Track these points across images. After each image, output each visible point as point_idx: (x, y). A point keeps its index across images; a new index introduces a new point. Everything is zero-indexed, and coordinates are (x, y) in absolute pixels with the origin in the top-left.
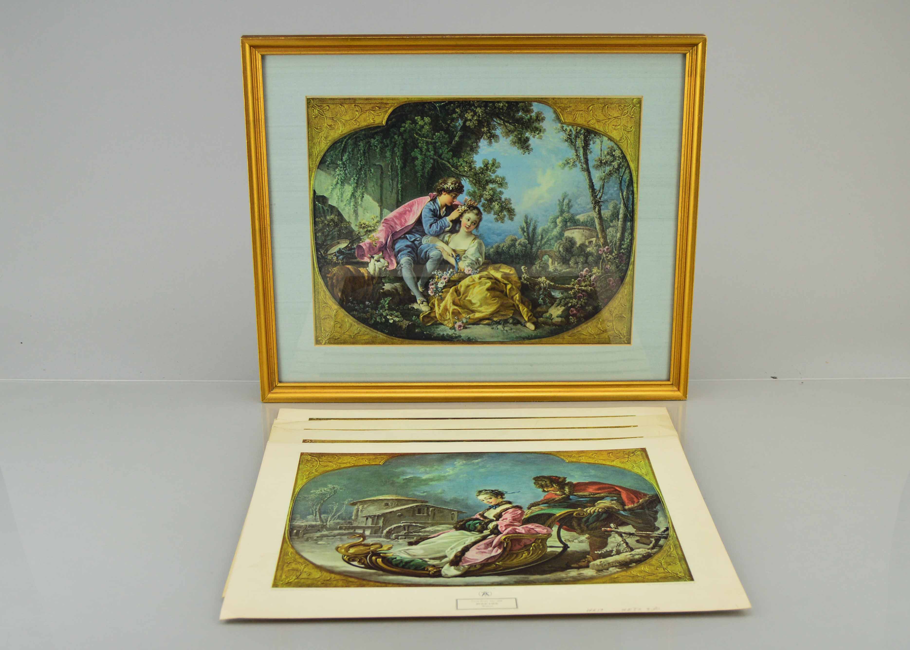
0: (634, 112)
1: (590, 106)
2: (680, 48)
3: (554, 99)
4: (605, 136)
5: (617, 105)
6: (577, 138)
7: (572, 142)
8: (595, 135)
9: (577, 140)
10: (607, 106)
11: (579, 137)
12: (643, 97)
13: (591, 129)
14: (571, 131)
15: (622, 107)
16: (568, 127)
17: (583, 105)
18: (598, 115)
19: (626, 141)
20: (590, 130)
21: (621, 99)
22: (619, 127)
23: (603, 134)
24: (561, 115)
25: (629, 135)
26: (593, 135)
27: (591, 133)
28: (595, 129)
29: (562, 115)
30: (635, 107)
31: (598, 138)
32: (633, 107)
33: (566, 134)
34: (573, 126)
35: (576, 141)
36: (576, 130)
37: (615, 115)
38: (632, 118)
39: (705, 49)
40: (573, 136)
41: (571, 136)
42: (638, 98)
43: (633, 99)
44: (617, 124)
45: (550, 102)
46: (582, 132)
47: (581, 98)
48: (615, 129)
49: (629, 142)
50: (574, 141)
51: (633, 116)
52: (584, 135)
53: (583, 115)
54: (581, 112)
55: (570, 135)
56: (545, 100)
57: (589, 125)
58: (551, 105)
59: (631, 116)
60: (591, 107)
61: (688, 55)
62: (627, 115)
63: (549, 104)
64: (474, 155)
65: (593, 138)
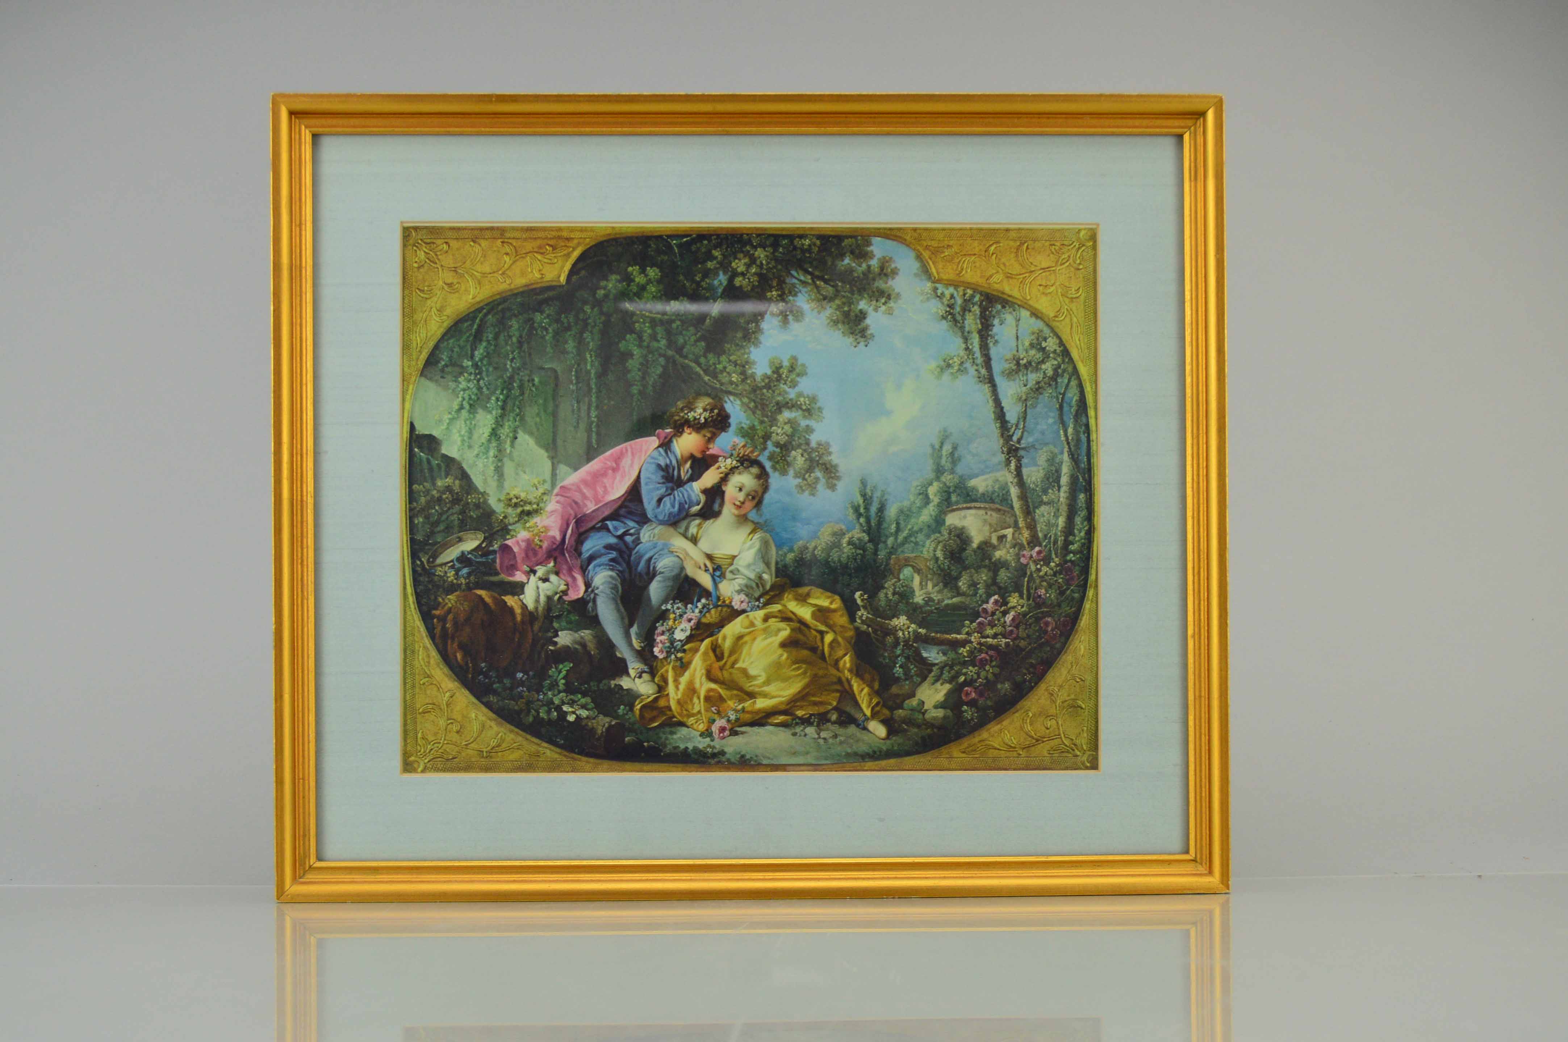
0: (1082, 258)
1: (991, 246)
2: (1170, 122)
3: (915, 230)
4: (1023, 307)
5: (1047, 244)
6: (967, 313)
7: (955, 321)
8: (1004, 307)
9: (967, 317)
10: (1026, 245)
11: (970, 311)
12: (1098, 225)
13: (994, 293)
14: (952, 296)
15: (1057, 248)
16: (947, 289)
17: (976, 244)
18: (1007, 264)
19: (1068, 320)
20: (992, 295)
21: (1053, 231)
22: (1052, 289)
23: (1019, 303)
24: (931, 263)
25: (1073, 306)
26: (999, 307)
27: (996, 302)
28: (1003, 293)
29: (933, 263)
30: (1083, 248)
31: (1010, 313)
32: (1079, 248)
33: (943, 303)
34: (956, 287)
35: (964, 319)
36: (964, 295)
37: (1044, 265)
38: (1079, 269)
39: (1222, 121)
40: (958, 309)
41: (953, 309)
42: (1091, 229)
43: (1080, 230)
44: (1048, 283)
45: (908, 238)
46: (977, 298)
47: (971, 229)
48: (1043, 293)
49: (1075, 320)
50: (959, 318)
51: (1081, 267)
52: (980, 306)
53: (978, 265)
54: (973, 258)
55: (951, 306)
56: (898, 234)
57: (989, 284)
58: (911, 243)
59: (1075, 265)
60: (992, 248)
61: (1186, 137)
62: (1068, 264)
63: (905, 240)
64: (752, 349)
65: (998, 312)
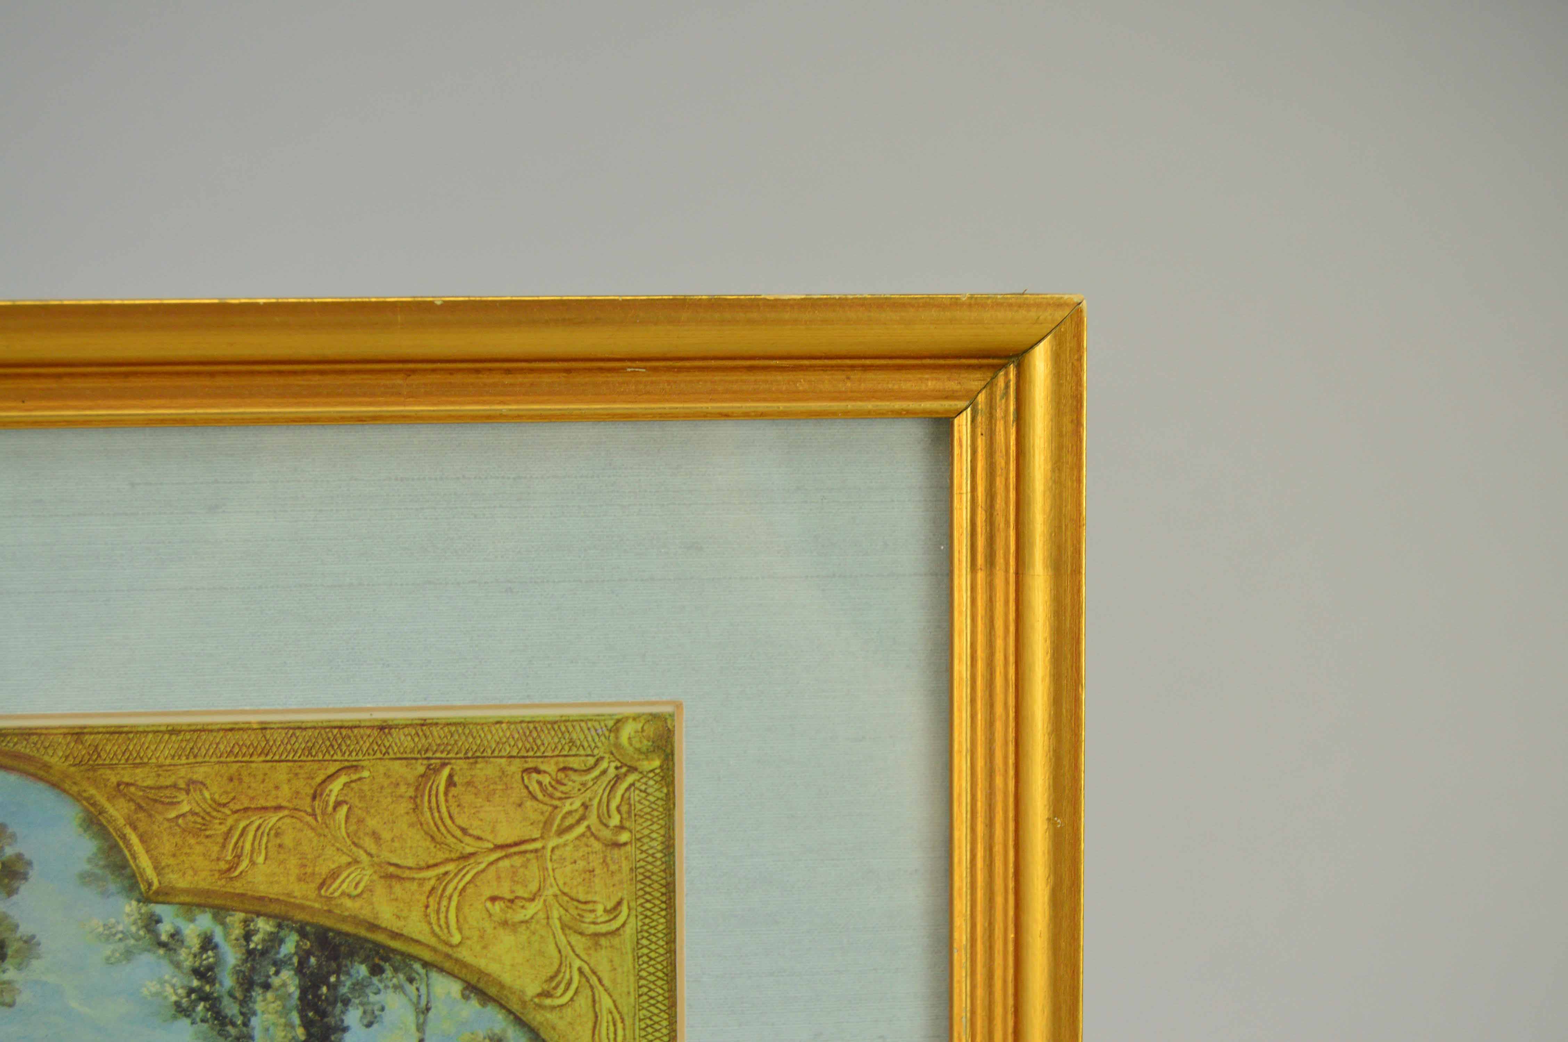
0: (628, 810)
1: (331, 778)
2: (909, 382)
3: (78, 734)
4: (441, 970)
5: (516, 767)
6: (257, 993)
7: (220, 1019)
8: (376, 970)
9: (259, 1006)
10: (446, 772)
11: (267, 986)
12: (679, 706)
13: (346, 928)
14: (207, 943)
15: (546, 780)
16: (192, 920)
17: (282, 772)
18: (386, 835)
19: (583, 1002)
20: (339, 933)
21: (534, 726)
22: (532, 909)
23: (427, 955)
24: (134, 839)
25: (601, 961)
26: (363, 970)
27: (351, 954)
28: (373, 927)
29: (142, 840)
30: (631, 778)
31: (398, 988)
32: (618, 778)
33: (178, 965)
34: (220, 912)
35: (247, 1016)
36: (248, 936)
37: (506, 835)
38: (617, 845)
39: (1079, 383)
40: (228, 981)
41: (212, 981)
42: (655, 717)
43: (620, 722)
44: (520, 892)
45: (55, 760)
46: (289, 946)
47: (264, 728)
48: (505, 923)
49: (606, 1002)
50: (231, 1009)
51: (624, 837)
52: (300, 970)
53: (288, 840)
54: (273, 819)
55: (204, 974)
56: (23, 748)
57: (329, 899)
58: (66, 776)
59: (606, 834)
60: (336, 786)
61: (962, 425)
62: (581, 829)
63: (47, 767)
65: (360, 987)
